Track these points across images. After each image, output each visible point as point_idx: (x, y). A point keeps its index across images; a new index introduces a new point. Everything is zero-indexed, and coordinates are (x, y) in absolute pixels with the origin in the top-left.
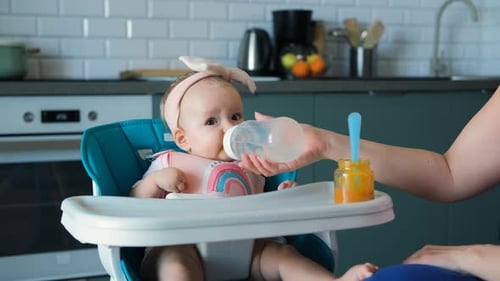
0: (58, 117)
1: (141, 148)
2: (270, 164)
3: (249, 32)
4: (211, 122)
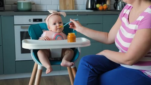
0: (37, 20)
1: (43, 29)
4: (54, 24)
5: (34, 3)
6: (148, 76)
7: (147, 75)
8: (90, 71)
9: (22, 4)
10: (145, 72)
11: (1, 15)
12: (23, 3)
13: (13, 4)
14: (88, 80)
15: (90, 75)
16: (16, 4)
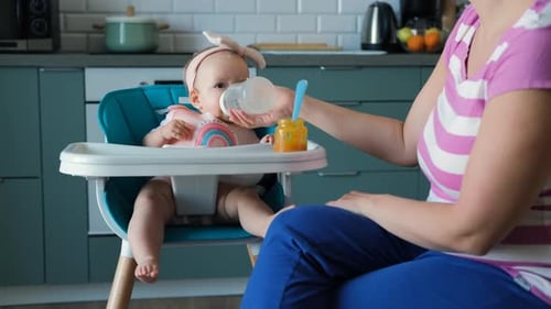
1: (159, 109)
2: (247, 116)
3: (373, 6)
4: (221, 85)
5: (166, 27)
6: (530, 293)
7: (528, 288)
8: (299, 264)
9: (122, 27)
10: (520, 276)
11: (38, 68)
12: (127, 24)
13: (91, 29)
14: (283, 299)
15: (292, 277)
16: (101, 28)
